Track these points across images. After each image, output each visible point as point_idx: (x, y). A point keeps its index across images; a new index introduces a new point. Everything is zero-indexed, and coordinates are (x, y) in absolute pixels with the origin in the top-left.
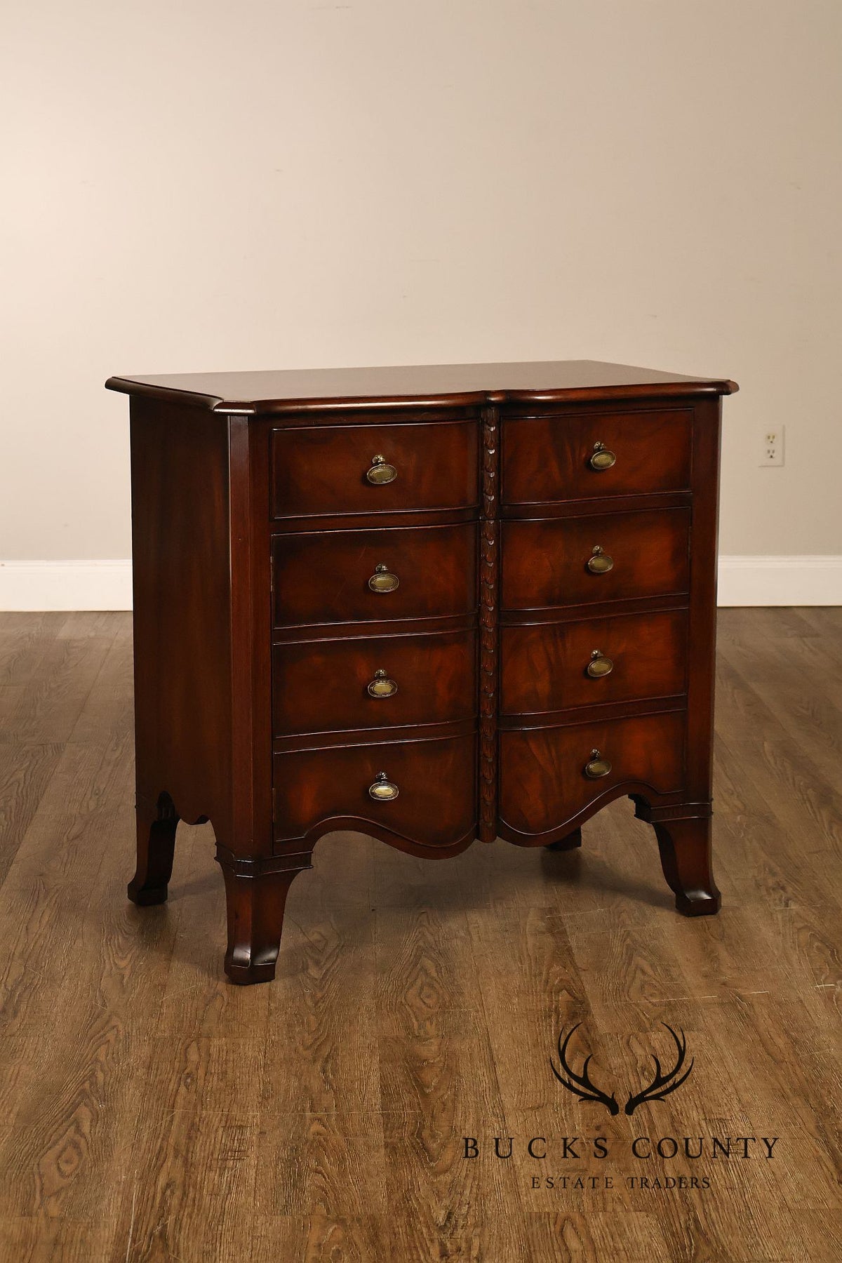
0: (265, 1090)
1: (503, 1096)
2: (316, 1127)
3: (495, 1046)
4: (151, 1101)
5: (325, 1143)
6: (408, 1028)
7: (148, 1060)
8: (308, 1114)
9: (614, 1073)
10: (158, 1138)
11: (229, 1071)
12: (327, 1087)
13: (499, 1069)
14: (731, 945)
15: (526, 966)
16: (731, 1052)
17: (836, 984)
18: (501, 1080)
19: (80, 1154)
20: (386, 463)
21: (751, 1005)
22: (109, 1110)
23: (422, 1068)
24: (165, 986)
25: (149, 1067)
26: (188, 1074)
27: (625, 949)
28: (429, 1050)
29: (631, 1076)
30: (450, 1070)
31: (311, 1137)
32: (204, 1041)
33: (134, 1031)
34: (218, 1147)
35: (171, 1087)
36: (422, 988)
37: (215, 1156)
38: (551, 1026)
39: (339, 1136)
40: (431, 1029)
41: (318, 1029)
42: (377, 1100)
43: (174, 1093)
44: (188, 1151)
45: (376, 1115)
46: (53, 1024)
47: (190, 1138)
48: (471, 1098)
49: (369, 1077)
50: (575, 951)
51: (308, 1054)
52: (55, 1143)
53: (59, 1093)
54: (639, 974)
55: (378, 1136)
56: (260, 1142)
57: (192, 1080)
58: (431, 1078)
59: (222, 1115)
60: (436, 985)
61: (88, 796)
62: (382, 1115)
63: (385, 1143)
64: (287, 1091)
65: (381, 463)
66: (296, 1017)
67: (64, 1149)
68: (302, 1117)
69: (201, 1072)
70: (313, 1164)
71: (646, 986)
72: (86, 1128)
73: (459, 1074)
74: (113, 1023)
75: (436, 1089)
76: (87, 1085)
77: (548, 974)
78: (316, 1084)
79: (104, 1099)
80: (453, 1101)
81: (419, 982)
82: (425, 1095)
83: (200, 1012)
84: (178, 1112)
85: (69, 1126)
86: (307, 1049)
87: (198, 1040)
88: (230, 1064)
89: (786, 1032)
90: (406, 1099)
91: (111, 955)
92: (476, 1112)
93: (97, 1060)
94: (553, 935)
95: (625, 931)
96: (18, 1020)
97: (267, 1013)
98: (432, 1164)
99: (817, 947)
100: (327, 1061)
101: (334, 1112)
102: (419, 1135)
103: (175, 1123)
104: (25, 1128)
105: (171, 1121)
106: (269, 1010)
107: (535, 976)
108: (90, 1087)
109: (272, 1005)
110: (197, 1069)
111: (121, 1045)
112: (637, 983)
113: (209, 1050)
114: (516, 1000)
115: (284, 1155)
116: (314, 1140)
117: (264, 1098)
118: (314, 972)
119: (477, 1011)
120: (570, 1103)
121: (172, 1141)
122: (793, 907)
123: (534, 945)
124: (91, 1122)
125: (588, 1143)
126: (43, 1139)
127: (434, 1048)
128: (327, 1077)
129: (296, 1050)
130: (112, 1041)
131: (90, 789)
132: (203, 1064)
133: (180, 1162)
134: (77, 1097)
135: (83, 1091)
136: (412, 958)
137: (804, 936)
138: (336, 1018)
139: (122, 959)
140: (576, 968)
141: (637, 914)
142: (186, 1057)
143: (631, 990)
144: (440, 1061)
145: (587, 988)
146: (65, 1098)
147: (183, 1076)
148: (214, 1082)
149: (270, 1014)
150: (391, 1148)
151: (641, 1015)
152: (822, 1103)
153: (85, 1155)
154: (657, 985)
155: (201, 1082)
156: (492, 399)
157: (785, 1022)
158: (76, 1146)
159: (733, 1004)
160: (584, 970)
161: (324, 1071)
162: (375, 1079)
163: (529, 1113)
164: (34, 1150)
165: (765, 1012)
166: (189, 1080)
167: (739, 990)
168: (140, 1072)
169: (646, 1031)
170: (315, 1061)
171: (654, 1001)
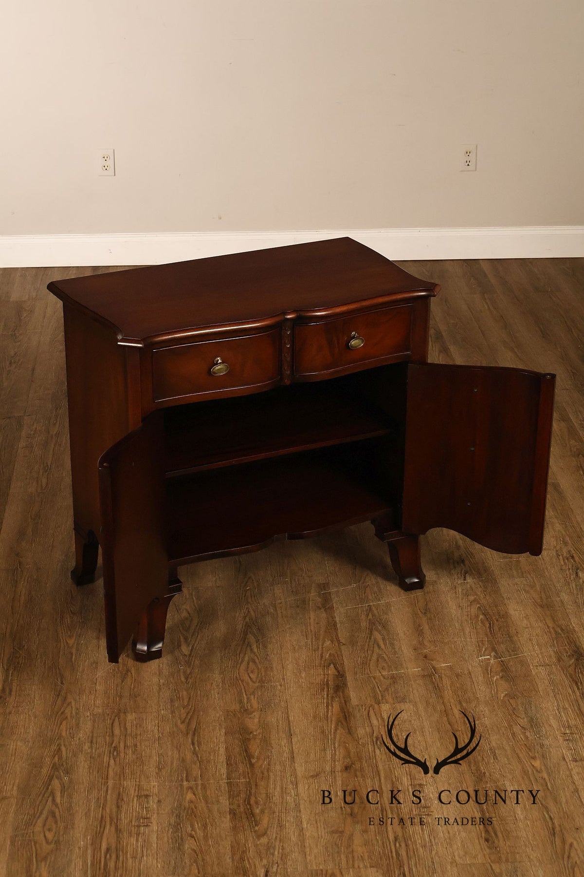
0: (160, 763)
1: (296, 764)
2: (190, 796)
3: (291, 718)
4: (94, 773)
5: (195, 810)
6: (241, 702)
7: (91, 735)
8: (185, 783)
9: (360, 743)
10: (100, 807)
11: (138, 744)
12: (195, 759)
13: (294, 740)
14: (430, 619)
15: (309, 641)
16: (428, 722)
17: (491, 657)
18: (296, 751)
19: (56, 822)
20: (223, 363)
21: (440, 677)
22: (71, 781)
23: (249, 740)
24: (97, 663)
25: (92, 742)
26: (114, 747)
27: (368, 623)
28: (253, 723)
29: (370, 746)
30: (266, 742)
31: (187, 805)
32: (122, 715)
33: (81, 708)
34: (134, 814)
35: (105, 761)
36: (248, 664)
37: (133, 823)
38: (324, 699)
39: (203, 804)
40: (254, 702)
41: (188, 704)
42: (224, 771)
43: (107, 766)
44: (117, 820)
45: (223, 783)
46: (34, 702)
47: (118, 807)
48: (278, 767)
49: (219, 748)
50: (338, 626)
51: (183, 727)
52: (41, 813)
53: (41, 767)
54: (376, 648)
55: (225, 802)
56: (158, 810)
57: (117, 753)
58: (255, 748)
59: (136, 785)
60: (257, 661)
61: (41, 473)
62: (227, 783)
63: (230, 809)
64: (172, 763)
65: (220, 363)
66: (175, 692)
67: (47, 818)
68: (181, 786)
69: (122, 745)
70: (189, 829)
71: (380, 660)
72: (58, 800)
73: (271, 744)
74: (68, 700)
75: (258, 759)
76: (56, 758)
77: (323, 648)
78: (189, 756)
79: (67, 772)
80: (268, 770)
81: (246, 658)
82: (252, 765)
83: (119, 688)
84: (111, 783)
85: (48, 797)
86: (183, 722)
87: (118, 715)
88: (138, 737)
89: (460, 703)
90: (241, 768)
91: (64, 634)
92: (281, 780)
93: (60, 737)
94: (325, 610)
95: (368, 606)
96: (13, 697)
97: (158, 689)
98: (257, 828)
99: (481, 619)
100: (194, 735)
101: (200, 782)
102: (249, 803)
103: (109, 792)
104: (23, 799)
105: (107, 791)
106: (159, 686)
107: (315, 651)
108: (59, 760)
109: (161, 681)
110: (119, 743)
111: (74, 720)
112: (375, 657)
113: (125, 724)
114: (303, 675)
115: (172, 821)
116: (189, 807)
117: (160, 770)
118: (185, 649)
119: (281, 685)
120: (334, 772)
121: (108, 810)
122: (469, 581)
123: (314, 620)
124: (61, 793)
125: (344, 807)
126: (34, 809)
127: (256, 720)
128: (195, 749)
129: (176, 725)
130: (69, 717)
131: (42, 466)
132: (123, 738)
133: (113, 829)
134: (51, 770)
135: (54, 764)
136: (242, 633)
137: (474, 610)
138: (199, 692)
139: (70, 637)
140: (339, 641)
141: (376, 589)
142: (113, 732)
143: (371, 665)
144: (259, 733)
145: (345, 661)
146: (45, 771)
147: (112, 750)
148: (130, 756)
149: (160, 689)
150: (232, 813)
151: (376, 687)
152: (478, 769)
153: (59, 822)
154: (386, 658)
155: (122, 755)
156: (289, 317)
157: (460, 693)
158: (53, 814)
159: (430, 676)
160: (344, 644)
161: (193, 744)
162: (222, 751)
163: (311, 780)
164: (30, 819)
165: (449, 683)
166: (115, 753)
167: (434, 663)
168: (86, 747)
169: (379, 703)
170: (187, 734)
171: (385, 673)
